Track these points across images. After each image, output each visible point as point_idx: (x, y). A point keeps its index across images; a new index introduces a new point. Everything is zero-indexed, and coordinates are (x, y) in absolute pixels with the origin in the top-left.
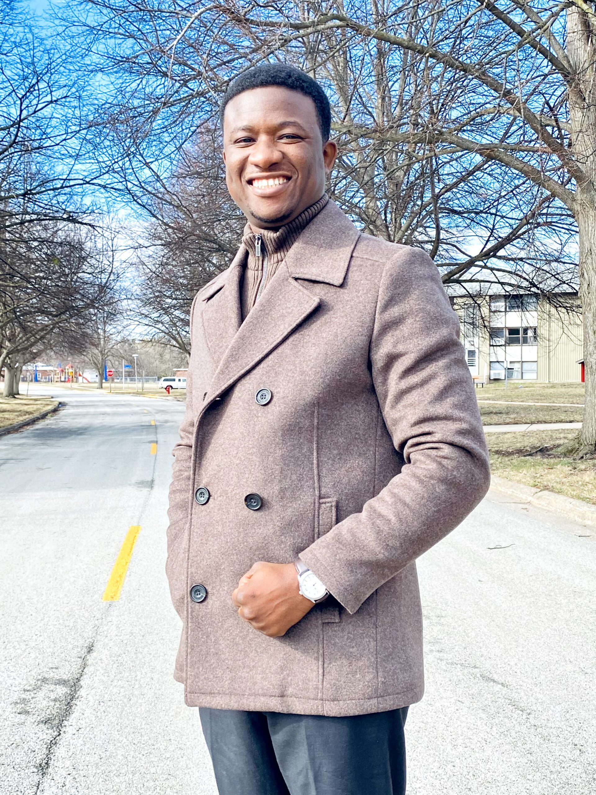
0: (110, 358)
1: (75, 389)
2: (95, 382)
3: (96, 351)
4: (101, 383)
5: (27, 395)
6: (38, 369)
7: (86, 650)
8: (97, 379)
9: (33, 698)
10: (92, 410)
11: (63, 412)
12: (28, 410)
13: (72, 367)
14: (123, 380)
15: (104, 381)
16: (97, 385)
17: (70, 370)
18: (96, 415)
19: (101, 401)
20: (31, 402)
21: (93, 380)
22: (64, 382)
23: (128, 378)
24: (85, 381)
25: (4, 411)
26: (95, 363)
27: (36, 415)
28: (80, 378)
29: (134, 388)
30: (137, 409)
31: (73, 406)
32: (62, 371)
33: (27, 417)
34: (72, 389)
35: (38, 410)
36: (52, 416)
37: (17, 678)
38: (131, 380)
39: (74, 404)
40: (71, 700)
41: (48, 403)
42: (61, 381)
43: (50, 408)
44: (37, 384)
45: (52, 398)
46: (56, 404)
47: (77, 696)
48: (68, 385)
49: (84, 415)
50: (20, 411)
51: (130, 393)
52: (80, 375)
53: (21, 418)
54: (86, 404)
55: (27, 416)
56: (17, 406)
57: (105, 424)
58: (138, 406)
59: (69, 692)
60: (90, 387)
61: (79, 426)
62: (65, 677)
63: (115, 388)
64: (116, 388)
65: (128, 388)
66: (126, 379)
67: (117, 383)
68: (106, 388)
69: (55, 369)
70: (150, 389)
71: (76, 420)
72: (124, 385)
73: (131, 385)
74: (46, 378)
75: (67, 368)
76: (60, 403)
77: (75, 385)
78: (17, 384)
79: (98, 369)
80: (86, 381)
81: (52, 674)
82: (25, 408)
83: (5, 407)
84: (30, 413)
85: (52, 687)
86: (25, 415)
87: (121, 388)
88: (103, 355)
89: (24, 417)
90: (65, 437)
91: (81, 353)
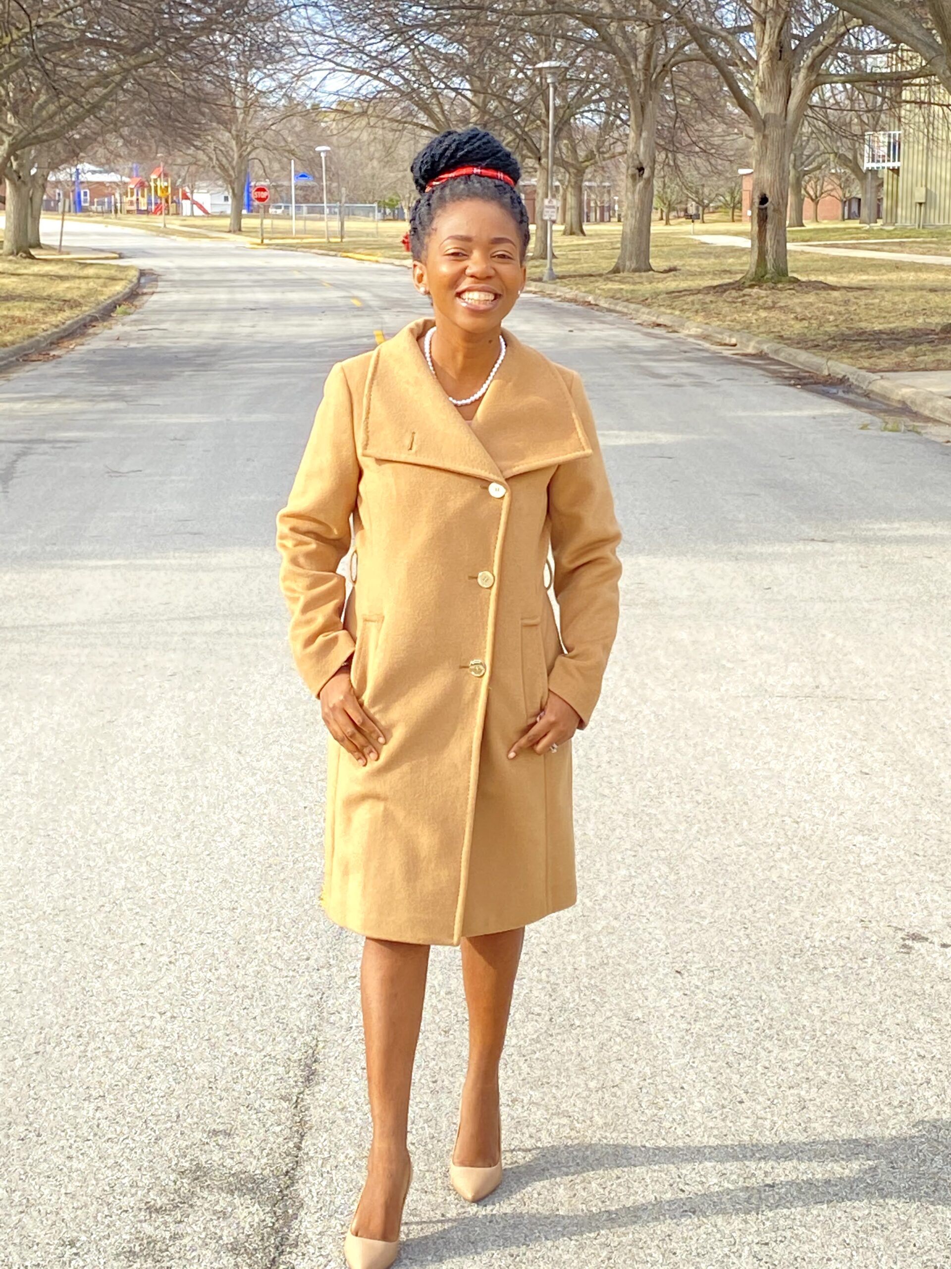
0: (260, 153)
1: (174, 232)
2: (222, 215)
3: (225, 136)
4: (238, 217)
5: (60, 249)
6: (82, 178)
7: (297, 1073)
8: (228, 208)
9: (174, 1237)
10: (222, 296)
11: (152, 301)
12: (69, 296)
13: (166, 175)
14: (293, 210)
15: (244, 212)
16: (227, 222)
17: (162, 183)
18: (234, 311)
19: (242, 270)
20: (73, 270)
21: (217, 210)
22: (147, 212)
23: (305, 207)
24: (198, 212)
25: (9, 297)
26: (222, 166)
27: (87, 310)
28: (186, 204)
29: (318, 233)
30: (334, 295)
31: (174, 283)
32: (142, 185)
33: (67, 317)
34: (166, 232)
35: (92, 292)
36: (126, 313)
37: (126, 1165)
38: (311, 211)
39: (177, 277)
40: (279, 1248)
41: (113, 272)
42: (140, 212)
43: (119, 288)
44: (81, 217)
45: (121, 257)
46: (133, 274)
47: (293, 1236)
48: (158, 220)
49: (205, 311)
50: (49, 297)
51: (310, 246)
52: (186, 197)
53: (54, 319)
54: (206, 277)
55: (67, 313)
56: (40, 284)
57: (259, 337)
58: (336, 286)
59: (269, 1221)
60: (210, 228)
61: (197, 342)
62: (253, 1167)
63: (274, 230)
64: (275, 232)
65: (305, 231)
66: (298, 208)
67: (278, 217)
68: (250, 232)
69: (126, 179)
70: (359, 234)
71: (186, 327)
72: (295, 224)
73: (311, 225)
74: (102, 203)
75: (153, 177)
76: (142, 273)
77: (174, 223)
78: (36, 220)
79: (231, 183)
80: (201, 213)
81: (216, 1156)
82: (60, 288)
83: (9, 283)
84: (73, 304)
85: (223, 1201)
86: (61, 310)
87: (287, 233)
88: (241, 145)
89: (61, 316)
90: (167, 377)
91: (189, 142)
